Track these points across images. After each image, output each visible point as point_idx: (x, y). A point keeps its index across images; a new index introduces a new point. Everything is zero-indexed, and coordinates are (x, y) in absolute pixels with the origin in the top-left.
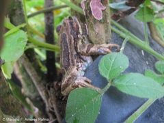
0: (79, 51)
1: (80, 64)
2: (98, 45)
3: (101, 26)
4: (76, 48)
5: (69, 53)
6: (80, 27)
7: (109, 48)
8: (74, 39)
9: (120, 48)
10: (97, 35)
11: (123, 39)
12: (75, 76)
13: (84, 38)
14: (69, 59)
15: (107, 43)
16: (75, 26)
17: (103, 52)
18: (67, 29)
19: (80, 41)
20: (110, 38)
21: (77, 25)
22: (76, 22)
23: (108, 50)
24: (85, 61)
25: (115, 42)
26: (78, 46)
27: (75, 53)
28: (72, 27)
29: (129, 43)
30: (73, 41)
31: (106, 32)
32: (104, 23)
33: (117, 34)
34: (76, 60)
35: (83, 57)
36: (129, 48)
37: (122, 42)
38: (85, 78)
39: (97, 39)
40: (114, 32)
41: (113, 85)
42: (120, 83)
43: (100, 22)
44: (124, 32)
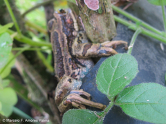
0: (74, 53)
1: (76, 71)
2: (98, 45)
3: (100, 18)
4: (70, 50)
5: (62, 57)
6: (75, 21)
7: (113, 47)
8: (68, 38)
9: (129, 45)
10: (96, 31)
11: (133, 31)
12: (67, 90)
13: (81, 35)
14: (63, 65)
15: (111, 40)
16: (68, 20)
17: (104, 54)
18: (59, 26)
19: (76, 39)
20: (114, 33)
21: (71, 19)
22: (70, 15)
23: (111, 50)
24: (84, 66)
25: (122, 38)
26: (73, 48)
27: (69, 57)
28: (65, 23)
29: (141, 36)
30: (66, 41)
31: (108, 25)
32: (102, 14)
33: (124, 26)
34: (71, 66)
35: (79, 61)
36: (142, 43)
37: (132, 36)
38: (81, 91)
39: (97, 37)
40: (121, 24)
41: (117, 104)
42: (126, 101)
43: (97, 13)
44: (134, 22)
